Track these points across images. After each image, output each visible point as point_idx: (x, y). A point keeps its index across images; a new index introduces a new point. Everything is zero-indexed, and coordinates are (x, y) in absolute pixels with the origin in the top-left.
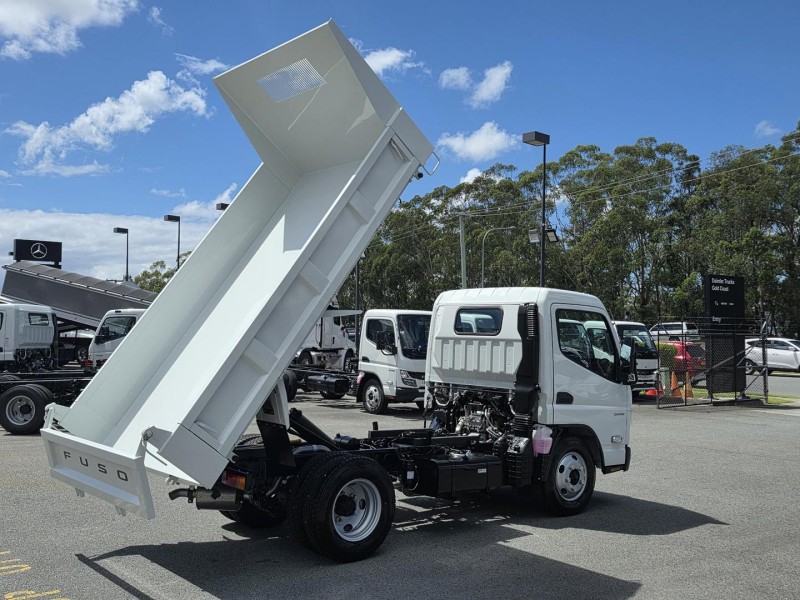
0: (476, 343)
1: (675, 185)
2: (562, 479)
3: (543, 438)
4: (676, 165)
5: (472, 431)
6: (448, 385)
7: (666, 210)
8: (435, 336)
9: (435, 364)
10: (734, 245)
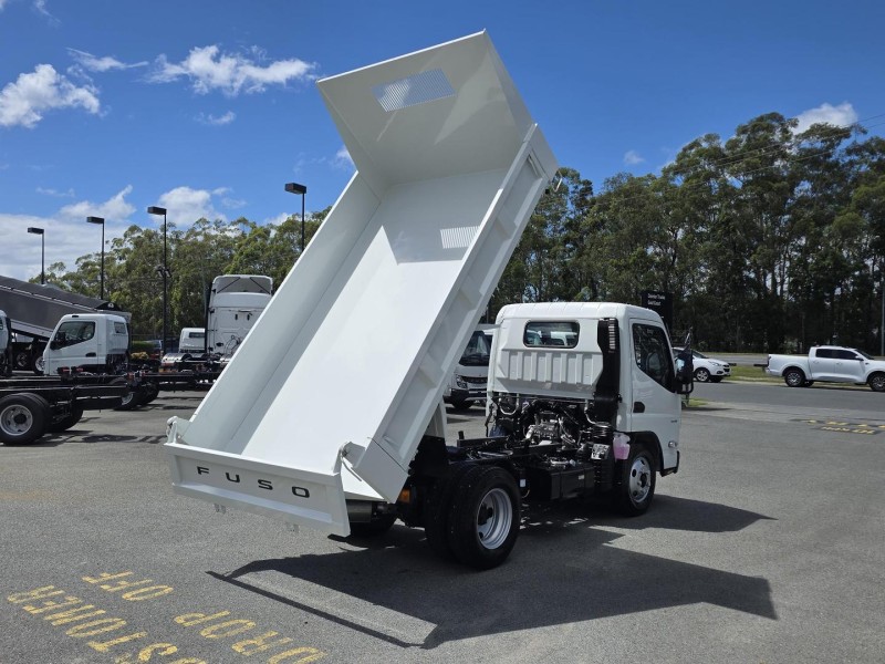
0: (564, 356)
1: (570, 207)
2: (634, 482)
3: (622, 444)
4: (571, 188)
5: (542, 439)
6: (515, 394)
7: (563, 230)
8: (501, 347)
9: (500, 374)
10: (622, 262)
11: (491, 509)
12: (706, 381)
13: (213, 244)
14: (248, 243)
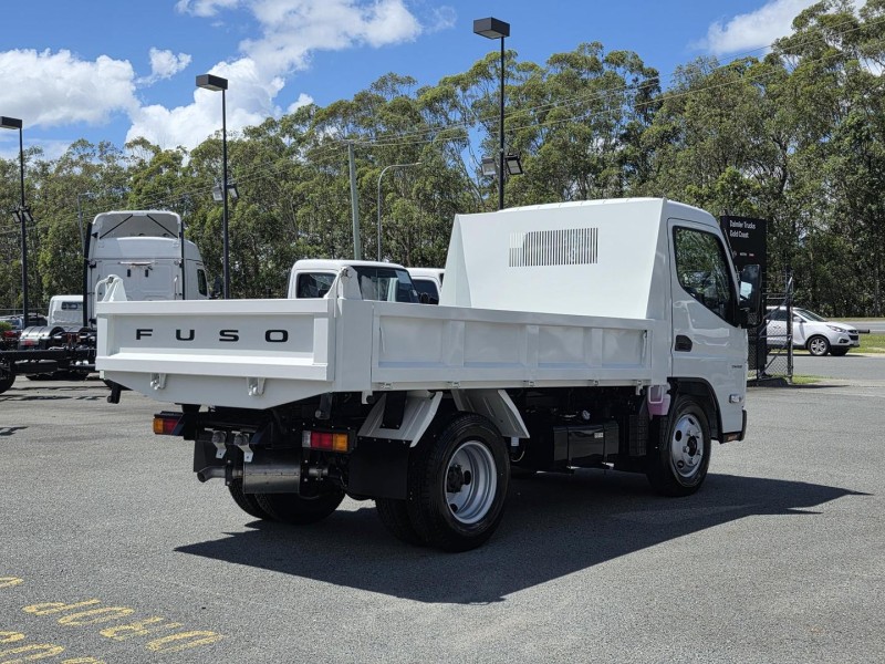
1: (628, 108)
2: (678, 448)
4: (629, 82)
7: (616, 144)
10: (705, 190)
11: (467, 473)
12: (825, 355)
13: (97, 177)
14: (151, 174)
